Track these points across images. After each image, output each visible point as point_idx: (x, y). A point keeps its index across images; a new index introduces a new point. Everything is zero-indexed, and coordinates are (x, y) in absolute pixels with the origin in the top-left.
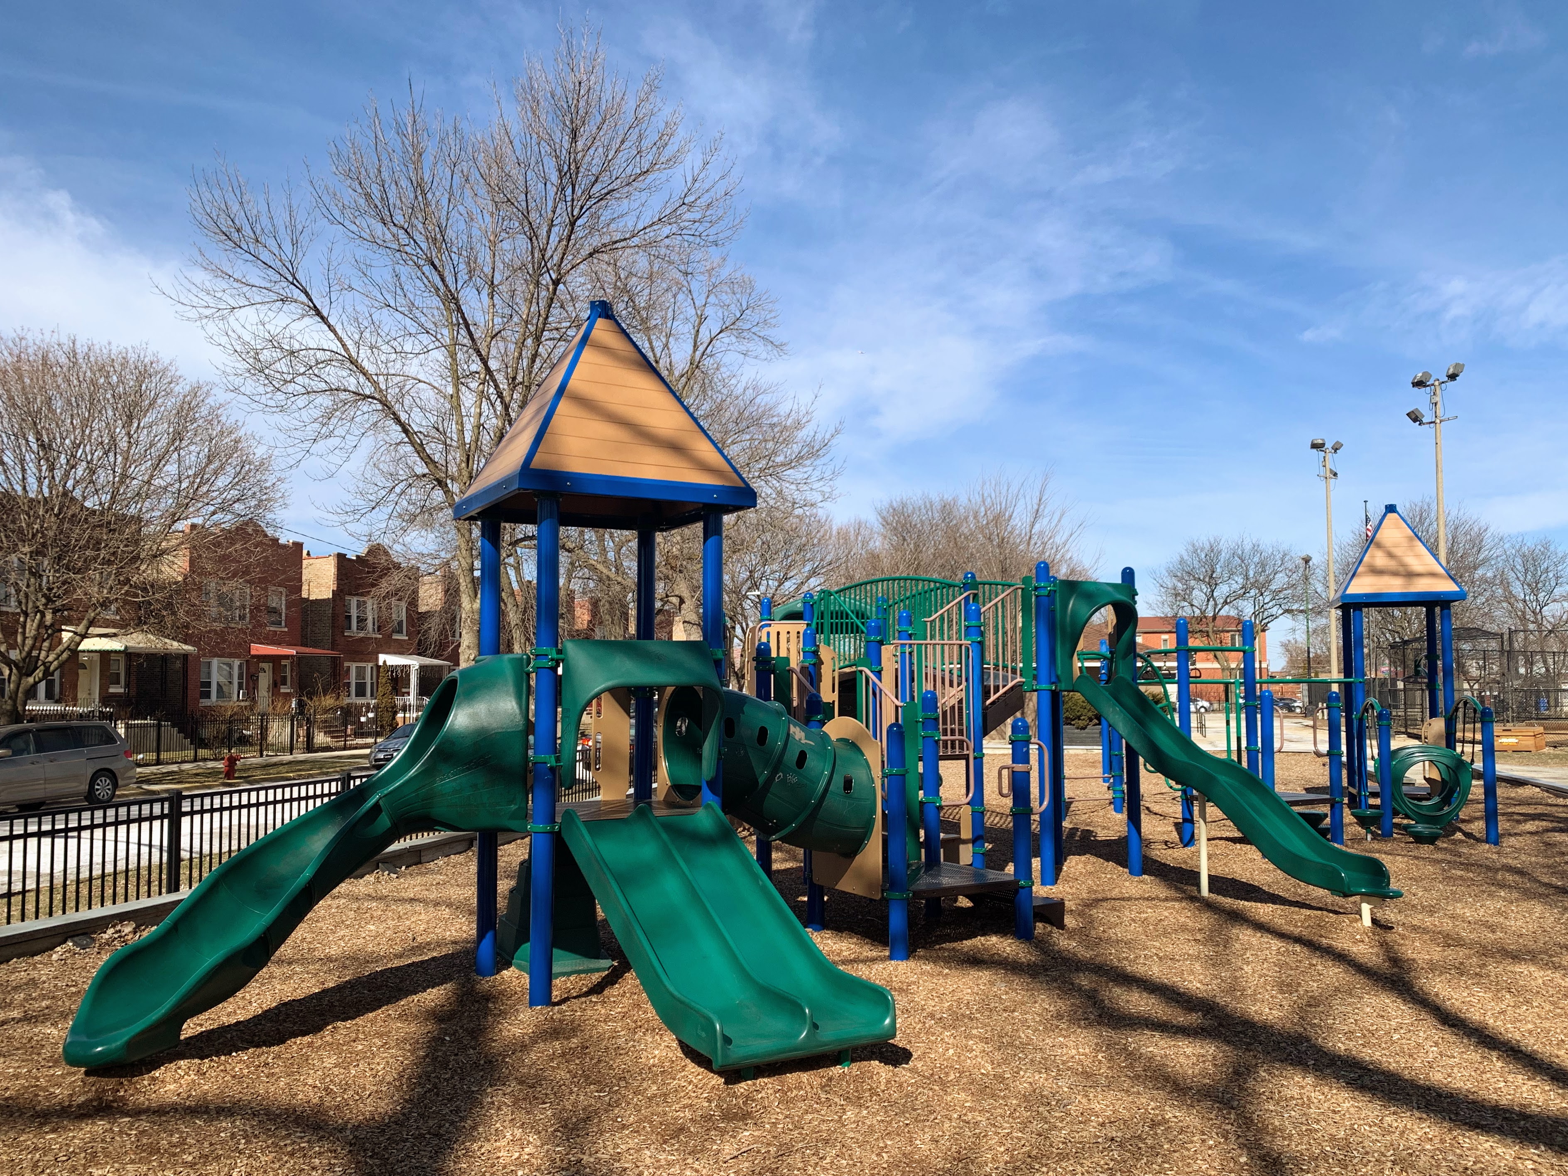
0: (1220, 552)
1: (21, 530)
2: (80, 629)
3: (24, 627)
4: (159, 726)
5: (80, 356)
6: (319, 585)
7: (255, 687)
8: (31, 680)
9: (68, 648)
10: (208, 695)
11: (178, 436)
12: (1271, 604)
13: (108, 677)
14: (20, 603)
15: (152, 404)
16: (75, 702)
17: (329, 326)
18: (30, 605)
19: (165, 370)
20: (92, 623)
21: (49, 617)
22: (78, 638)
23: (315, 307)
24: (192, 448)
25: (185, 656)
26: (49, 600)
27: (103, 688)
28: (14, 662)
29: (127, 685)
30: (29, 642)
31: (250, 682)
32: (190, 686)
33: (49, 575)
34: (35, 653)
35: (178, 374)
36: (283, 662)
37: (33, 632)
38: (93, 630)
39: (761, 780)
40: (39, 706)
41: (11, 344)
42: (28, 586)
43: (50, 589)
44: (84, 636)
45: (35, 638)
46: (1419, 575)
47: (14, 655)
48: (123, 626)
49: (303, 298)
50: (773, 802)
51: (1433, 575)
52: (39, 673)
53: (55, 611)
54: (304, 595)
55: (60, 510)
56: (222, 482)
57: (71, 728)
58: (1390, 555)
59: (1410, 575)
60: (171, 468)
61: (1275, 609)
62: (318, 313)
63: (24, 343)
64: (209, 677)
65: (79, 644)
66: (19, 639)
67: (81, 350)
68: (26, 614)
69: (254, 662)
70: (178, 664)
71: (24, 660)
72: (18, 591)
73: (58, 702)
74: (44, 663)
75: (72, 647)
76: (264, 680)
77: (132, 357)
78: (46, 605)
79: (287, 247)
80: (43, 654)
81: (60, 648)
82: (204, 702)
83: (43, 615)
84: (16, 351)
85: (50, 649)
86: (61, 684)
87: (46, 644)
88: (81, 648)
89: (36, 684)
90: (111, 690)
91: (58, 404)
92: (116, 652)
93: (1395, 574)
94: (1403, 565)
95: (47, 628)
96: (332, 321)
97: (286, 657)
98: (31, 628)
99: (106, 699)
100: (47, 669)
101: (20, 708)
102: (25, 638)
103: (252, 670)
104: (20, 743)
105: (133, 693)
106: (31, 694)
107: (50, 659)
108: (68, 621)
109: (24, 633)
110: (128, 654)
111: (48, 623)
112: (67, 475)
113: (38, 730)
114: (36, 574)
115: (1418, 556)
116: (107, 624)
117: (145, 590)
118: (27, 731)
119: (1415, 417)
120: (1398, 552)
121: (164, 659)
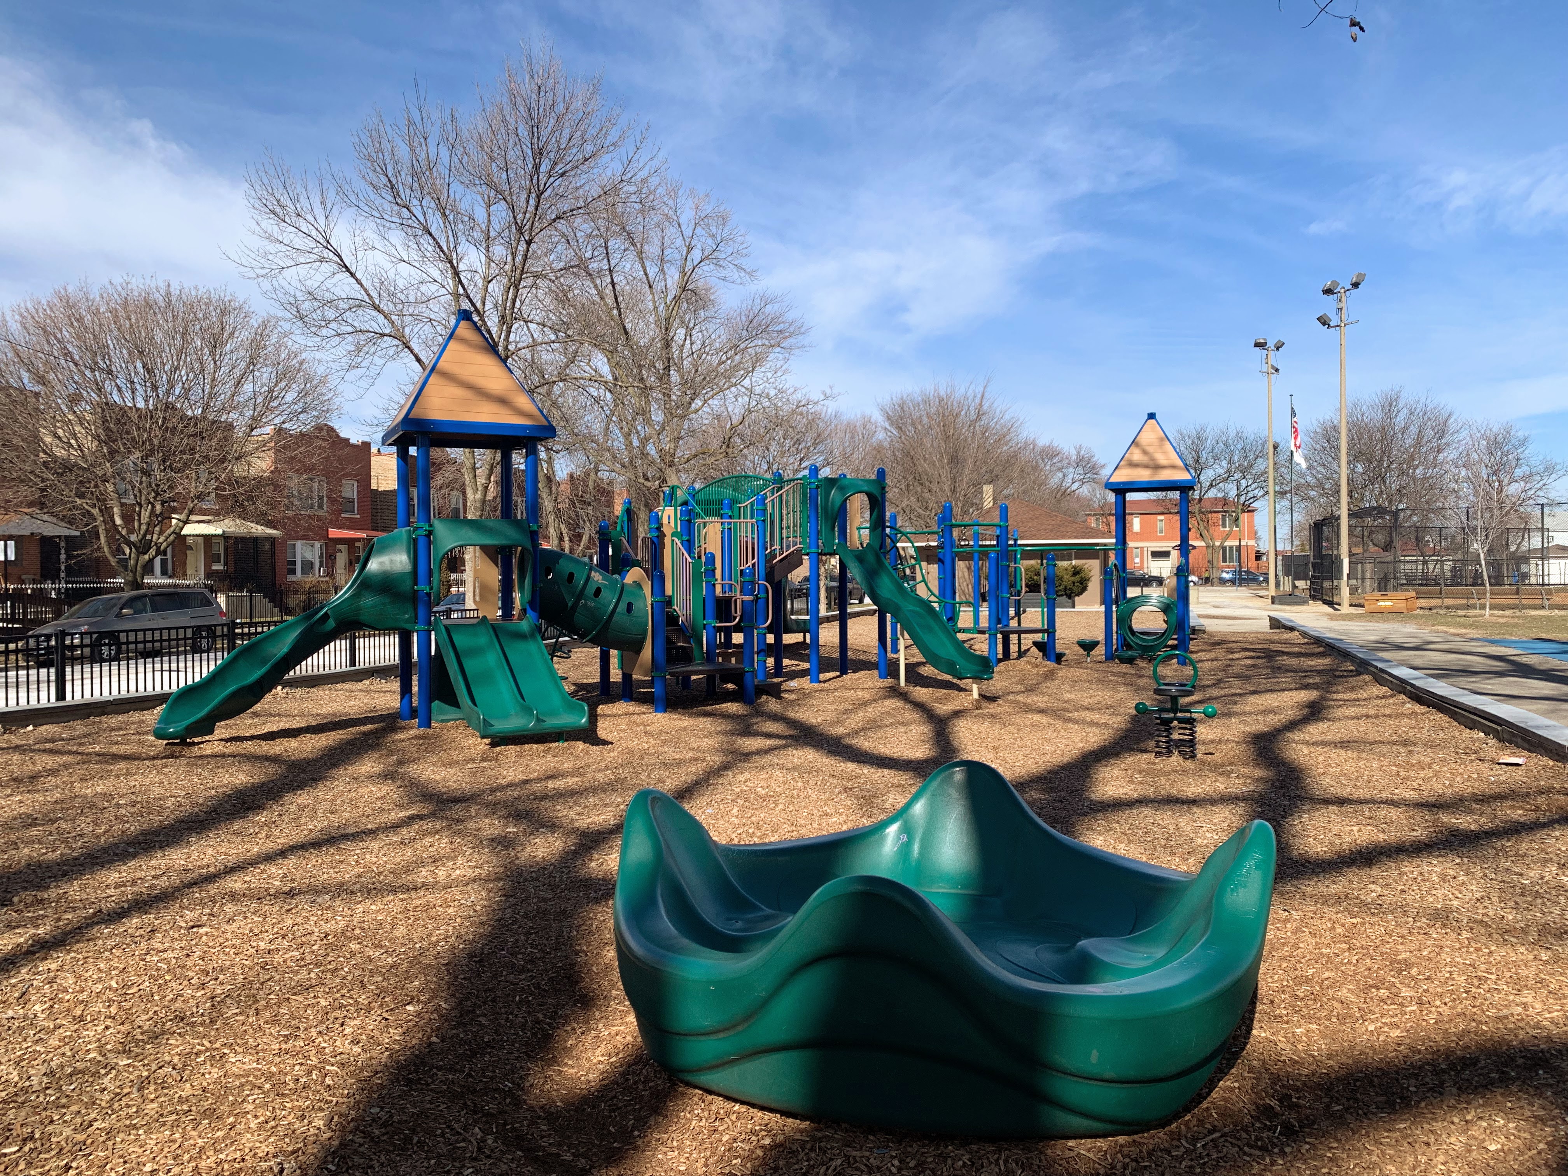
0: (1206, 439)
1: (133, 439)
2: (183, 517)
3: (139, 515)
4: (251, 597)
5: (173, 299)
6: (386, 478)
7: (333, 564)
8: (146, 557)
9: (173, 532)
10: (293, 572)
11: (252, 362)
12: (1253, 486)
13: (211, 558)
14: (135, 496)
15: (231, 335)
16: (184, 575)
17: (357, 280)
18: (143, 498)
19: (241, 308)
20: (191, 512)
21: (158, 507)
22: (181, 524)
23: (346, 267)
24: (264, 370)
25: (272, 540)
26: (157, 494)
27: (207, 566)
28: (132, 543)
29: (226, 564)
30: (144, 527)
31: (329, 560)
32: (278, 564)
33: (158, 474)
34: (148, 537)
35: (251, 310)
36: (357, 544)
37: (147, 520)
38: (193, 518)
39: (570, 605)
40: (156, 580)
41: (120, 289)
42: (141, 483)
43: (158, 485)
44: (186, 522)
45: (148, 524)
46: (1164, 467)
47: (133, 538)
48: (218, 515)
49: (337, 259)
50: (579, 618)
51: (1173, 467)
52: (153, 552)
53: (163, 503)
54: (374, 486)
55: (164, 422)
56: (290, 397)
57: (177, 594)
58: (1145, 452)
59: (1158, 467)
60: (248, 387)
61: (1256, 492)
62: (348, 270)
63: (130, 286)
64: (294, 557)
65: (182, 529)
66: (136, 524)
67: (175, 291)
68: (140, 505)
69: (332, 544)
70: (267, 546)
71: (140, 541)
72: (133, 487)
73: (170, 577)
74: (156, 544)
75: (177, 531)
76: (341, 559)
77: (214, 297)
78: (155, 498)
79: (322, 220)
80: (155, 537)
81: (168, 532)
82: (291, 578)
83: (153, 506)
84: (124, 294)
85: (161, 533)
86: (173, 562)
87: (157, 529)
88: (184, 532)
89: (151, 561)
90: (214, 568)
91: (159, 336)
92: (215, 536)
93: (1146, 466)
94: (1153, 459)
95: (157, 516)
96: (358, 275)
97: (358, 540)
98: (145, 515)
99: (209, 574)
100: (158, 548)
101: (139, 580)
102: (140, 525)
103: (331, 551)
104: (139, 605)
105: (232, 569)
106: (148, 568)
107: (161, 540)
108: (174, 510)
109: (139, 520)
110: (225, 537)
111: (158, 512)
112: (168, 393)
113: (153, 595)
114: (146, 473)
115: (1165, 453)
116: (204, 512)
117: (231, 485)
118: (145, 596)
119: (1324, 321)
120: (1150, 449)
121: (255, 541)
